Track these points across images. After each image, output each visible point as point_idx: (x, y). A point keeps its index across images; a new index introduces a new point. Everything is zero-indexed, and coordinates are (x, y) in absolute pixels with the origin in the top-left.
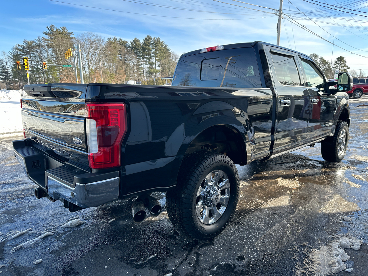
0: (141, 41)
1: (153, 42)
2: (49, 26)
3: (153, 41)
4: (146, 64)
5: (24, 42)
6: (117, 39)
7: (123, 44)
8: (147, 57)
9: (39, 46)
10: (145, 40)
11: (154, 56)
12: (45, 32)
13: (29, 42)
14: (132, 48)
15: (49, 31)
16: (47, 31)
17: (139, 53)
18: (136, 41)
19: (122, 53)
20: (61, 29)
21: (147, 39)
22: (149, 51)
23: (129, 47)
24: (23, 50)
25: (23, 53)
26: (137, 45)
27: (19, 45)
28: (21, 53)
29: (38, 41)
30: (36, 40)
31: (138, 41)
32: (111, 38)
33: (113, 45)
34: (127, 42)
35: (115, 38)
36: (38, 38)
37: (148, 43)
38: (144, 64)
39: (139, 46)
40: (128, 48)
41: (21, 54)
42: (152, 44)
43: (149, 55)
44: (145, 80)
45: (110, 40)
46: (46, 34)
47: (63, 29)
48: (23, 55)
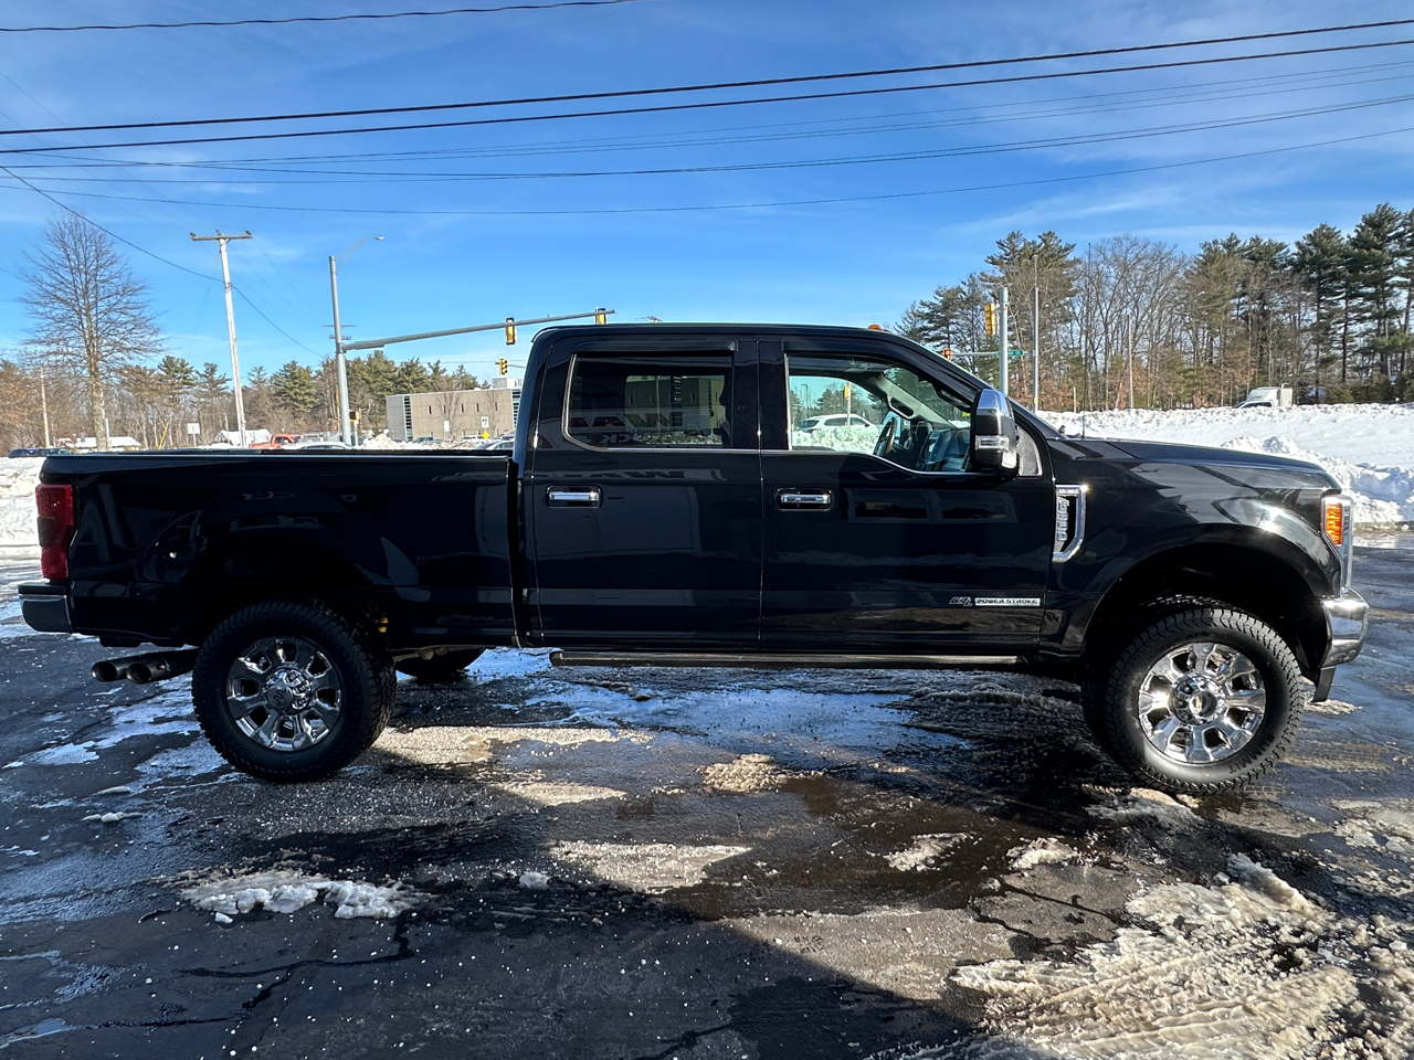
0: (1347, 232)
1: (1401, 229)
2: (1004, 238)
3: (1403, 224)
4: (1362, 320)
5: (937, 293)
6: (1238, 242)
7: (1262, 255)
8: (1371, 290)
9: (972, 301)
10: (1363, 228)
11: (1402, 285)
12: (992, 258)
13: (949, 292)
14: (1298, 267)
15: (1003, 252)
16: (998, 252)
17: (1331, 281)
18: (1322, 238)
19: (1254, 287)
20: (1039, 241)
21: (1377, 223)
22: (1376, 267)
23: (1290, 262)
24: (929, 317)
25: (932, 325)
26: (1325, 252)
27: (923, 304)
28: (926, 323)
29: (970, 285)
30: (965, 284)
31: (1330, 234)
32: (1215, 242)
33: (1216, 265)
34: (1281, 247)
35: (1230, 240)
36: (971, 276)
37: (1377, 235)
38: (1351, 319)
39: (1332, 255)
40: (1285, 266)
41: (925, 328)
42: (1399, 236)
43: (1378, 281)
44: (1348, 382)
45: (1210, 249)
46: (994, 263)
47: (1044, 241)
48: (930, 329)
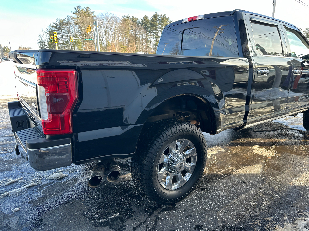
0: (150, 18)
1: (159, 18)
2: (76, 7)
3: (160, 17)
4: (153, 38)
5: (57, 20)
6: (129, 17)
7: (134, 20)
8: (155, 31)
9: (68, 24)
10: (153, 17)
11: (160, 31)
12: (73, 12)
13: (61, 20)
14: (142, 24)
15: (76, 11)
16: (74, 11)
17: (148, 28)
18: (145, 18)
19: (134, 28)
20: (85, 9)
21: (155, 16)
22: (156, 26)
23: (140, 23)
24: (56, 27)
25: (57, 30)
26: (146, 21)
27: (53, 23)
28: (55, 29)
29: (67, 19)
30: (66, 18)
31: (147, 18)
32: (125, 16)
33: (126, 22)
34: (138, 19)
35: (128, 16)
36: (67, 16)
37: (155, 19)
38: (152, 38)
39: (148, 22)
40: (139, 24)
41: (55, 30)
42: (159, 20)
43: (156, 29)
44: (152, 52)
45: (124, 17)
46: (74, 13)
47: (86, 9)
48: (56, 31)
